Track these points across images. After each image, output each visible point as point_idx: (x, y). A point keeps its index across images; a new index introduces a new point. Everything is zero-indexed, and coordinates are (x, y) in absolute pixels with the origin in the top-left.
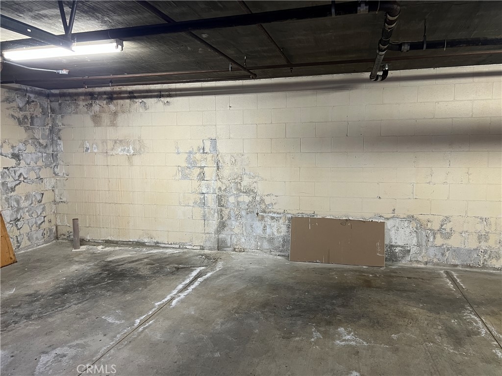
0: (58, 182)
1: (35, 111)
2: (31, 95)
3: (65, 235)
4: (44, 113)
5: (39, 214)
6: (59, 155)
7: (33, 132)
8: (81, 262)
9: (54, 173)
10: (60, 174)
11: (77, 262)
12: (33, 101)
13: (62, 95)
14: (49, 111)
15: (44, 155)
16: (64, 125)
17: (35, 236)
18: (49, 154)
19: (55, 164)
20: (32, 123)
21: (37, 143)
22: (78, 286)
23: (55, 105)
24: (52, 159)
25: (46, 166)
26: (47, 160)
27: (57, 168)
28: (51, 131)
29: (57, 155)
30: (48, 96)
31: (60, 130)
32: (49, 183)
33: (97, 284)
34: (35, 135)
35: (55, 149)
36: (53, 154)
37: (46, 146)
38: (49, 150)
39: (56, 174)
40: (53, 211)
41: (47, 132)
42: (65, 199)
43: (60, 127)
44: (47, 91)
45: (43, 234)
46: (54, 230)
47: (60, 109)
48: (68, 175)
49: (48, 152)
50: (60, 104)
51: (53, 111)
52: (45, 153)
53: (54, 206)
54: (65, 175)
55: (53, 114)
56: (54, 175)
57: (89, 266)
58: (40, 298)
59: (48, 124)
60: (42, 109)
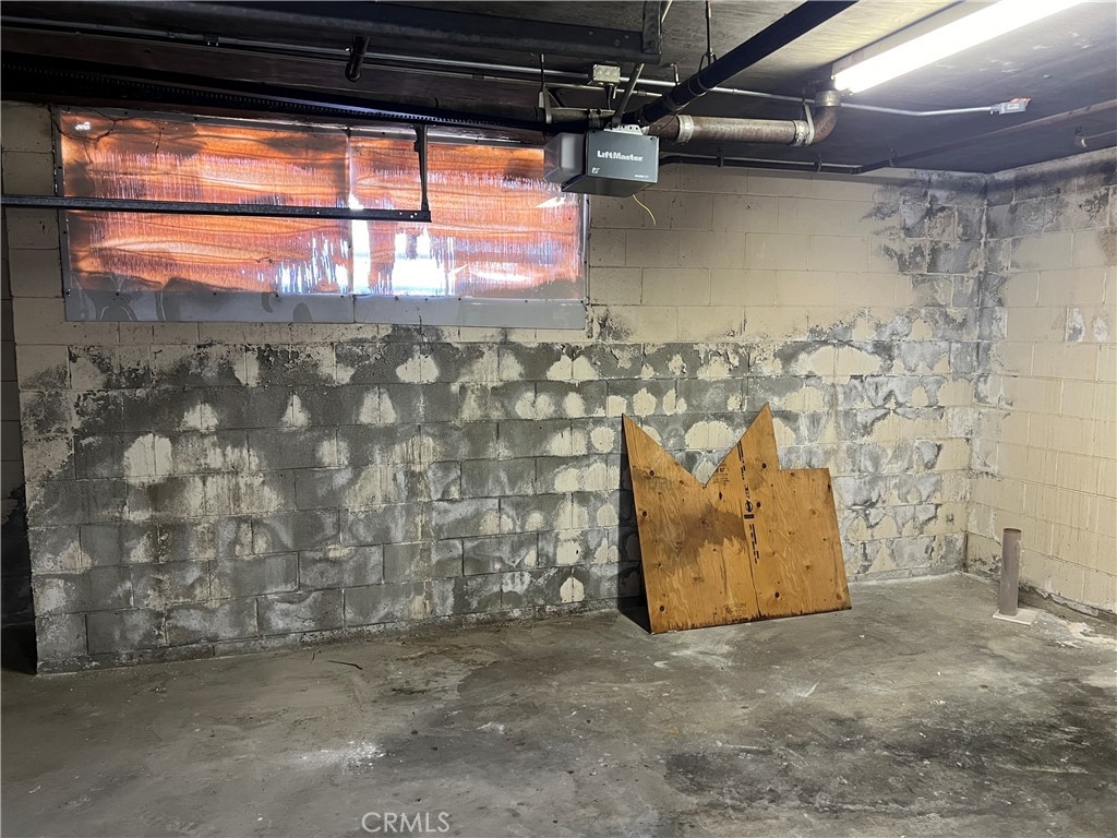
0: (984, 420)
1: (945, 235)
2: (941, 194)
3: (984, 563)
4: (968, 237)
5: (924, 498)
6: (994, 347)
7: (932, 287)
8: (1004, 663)
9: (977, 395)
10: (993, 400)
11: (994, 656)
12: (943, 209)
13: (1022, 183)
14: (983, 231)
15: (954, 346)
16: (1018, 267)
17: (907, 550)
18: (968, 344)
19: (980, 372)
20: (933, 266)
21: (939, 314)
22: (970, 744)
23: (1000, 213)
24: (974, 358)
25: (957, 376)
26: (961, 360)
27: (985, 381)
28: (982, 283)
29: (988, 348)
30: (984, 191)
31: (1003, 280)
32: (959, 420)
33: (1031, 762)
34: (937, 297)
35: (986, 333)
36: (978, 345)
37: (963, 324)
38: (969, 334)
39: (980, 399)
40: (962, 493)
41: (971, 285)
42: (996, 468)
43: (1004, 273)
44: (984, 178)
45: (929, 550)
46: (960, 544)
47: (1012, 221)
48: (1011, 404)
49: (965, 339)
50: (1013, 210)
51: (992, 229)
52: (957, 342)
53: (966, 482)
54: (1003, 403)
55: (992, 237)
56: (975, 400)
57: (1026, 685)
58: (859, 742)
59: (975, 266)
60: (964, 227)
